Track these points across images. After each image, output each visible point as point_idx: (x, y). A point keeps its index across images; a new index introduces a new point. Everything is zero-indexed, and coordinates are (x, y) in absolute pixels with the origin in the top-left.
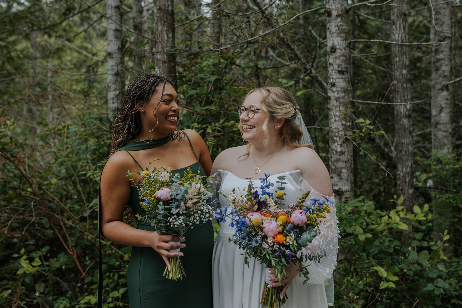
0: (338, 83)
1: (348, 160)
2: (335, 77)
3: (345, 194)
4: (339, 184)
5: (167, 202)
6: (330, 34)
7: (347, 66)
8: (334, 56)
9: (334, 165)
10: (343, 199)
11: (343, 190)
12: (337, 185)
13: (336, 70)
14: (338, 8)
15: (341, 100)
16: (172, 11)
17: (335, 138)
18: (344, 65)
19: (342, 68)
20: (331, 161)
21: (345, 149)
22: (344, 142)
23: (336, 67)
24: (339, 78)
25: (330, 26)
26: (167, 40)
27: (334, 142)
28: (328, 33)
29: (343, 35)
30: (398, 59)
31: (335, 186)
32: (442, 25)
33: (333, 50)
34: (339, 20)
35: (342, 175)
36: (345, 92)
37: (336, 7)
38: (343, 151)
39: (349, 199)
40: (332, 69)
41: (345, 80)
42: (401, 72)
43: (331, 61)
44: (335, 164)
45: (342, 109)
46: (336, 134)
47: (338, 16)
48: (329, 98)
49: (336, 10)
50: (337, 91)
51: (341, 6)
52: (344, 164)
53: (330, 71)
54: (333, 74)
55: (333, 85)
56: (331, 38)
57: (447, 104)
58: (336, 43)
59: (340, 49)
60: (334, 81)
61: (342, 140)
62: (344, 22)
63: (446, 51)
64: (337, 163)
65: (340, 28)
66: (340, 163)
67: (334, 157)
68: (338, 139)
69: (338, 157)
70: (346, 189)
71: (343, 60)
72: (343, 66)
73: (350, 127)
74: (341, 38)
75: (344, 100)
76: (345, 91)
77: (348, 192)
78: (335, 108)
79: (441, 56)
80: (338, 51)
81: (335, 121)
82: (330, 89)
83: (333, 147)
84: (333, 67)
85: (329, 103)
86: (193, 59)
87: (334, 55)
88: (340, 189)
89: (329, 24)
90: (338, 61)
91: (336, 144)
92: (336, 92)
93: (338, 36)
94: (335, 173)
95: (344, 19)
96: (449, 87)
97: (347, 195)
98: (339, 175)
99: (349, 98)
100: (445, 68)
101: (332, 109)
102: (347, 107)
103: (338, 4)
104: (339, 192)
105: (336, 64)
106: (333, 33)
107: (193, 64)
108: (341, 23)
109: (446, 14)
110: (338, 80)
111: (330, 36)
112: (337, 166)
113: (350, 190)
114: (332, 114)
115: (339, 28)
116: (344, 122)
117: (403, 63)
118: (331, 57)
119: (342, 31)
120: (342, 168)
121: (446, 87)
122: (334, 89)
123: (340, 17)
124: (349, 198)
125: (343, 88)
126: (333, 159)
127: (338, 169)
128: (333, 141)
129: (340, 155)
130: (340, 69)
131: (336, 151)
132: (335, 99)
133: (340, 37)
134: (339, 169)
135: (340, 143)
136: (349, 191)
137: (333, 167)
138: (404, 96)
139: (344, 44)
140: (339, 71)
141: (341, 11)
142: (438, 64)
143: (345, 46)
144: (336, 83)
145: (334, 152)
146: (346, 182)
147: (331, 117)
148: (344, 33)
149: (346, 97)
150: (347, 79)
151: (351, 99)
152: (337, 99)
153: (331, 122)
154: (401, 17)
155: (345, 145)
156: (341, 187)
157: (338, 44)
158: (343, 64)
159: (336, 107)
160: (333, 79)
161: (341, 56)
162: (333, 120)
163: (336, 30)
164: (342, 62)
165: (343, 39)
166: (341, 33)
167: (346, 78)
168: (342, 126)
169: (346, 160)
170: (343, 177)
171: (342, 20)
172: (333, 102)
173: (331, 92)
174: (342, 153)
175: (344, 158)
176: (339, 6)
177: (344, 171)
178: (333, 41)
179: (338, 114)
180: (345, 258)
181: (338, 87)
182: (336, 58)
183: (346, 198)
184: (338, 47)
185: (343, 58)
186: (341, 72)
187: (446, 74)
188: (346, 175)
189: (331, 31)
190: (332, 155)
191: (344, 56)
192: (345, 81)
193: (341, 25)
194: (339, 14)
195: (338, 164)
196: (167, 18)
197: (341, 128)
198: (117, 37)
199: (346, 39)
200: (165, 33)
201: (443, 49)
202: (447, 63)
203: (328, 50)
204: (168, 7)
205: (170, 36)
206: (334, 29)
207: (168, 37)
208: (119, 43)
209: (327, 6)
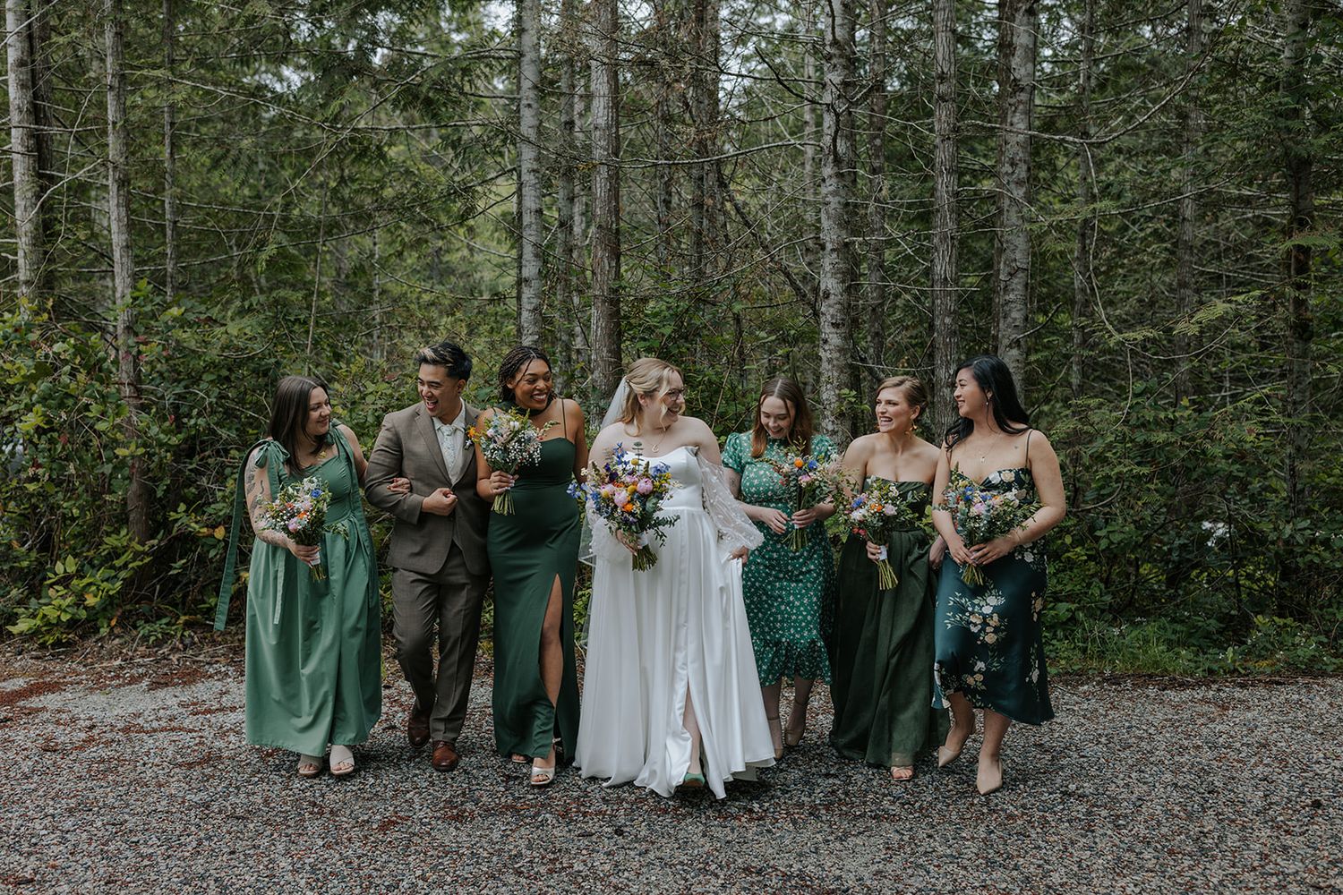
0: (833, 339)
2: (828, 331)
6: (824, 273)
7: (843, 317)
8: (827, 304)
13: (829, 322)
15: (835, 362)
16: (617, 230)
17: (826, 413)
18: (839, 316)
19: (837, 319)
21: (838, 427)
22: (836, 418)
23: (828, 317)
24: (833, 333)
25: (823, 262)
27: (825, 417)
28: (821, 272)
29: (839, 275)
30: (939, 301)
33: (827, 295)
34: (834, 255)
36: (839, 351)
37: (830, 239)
38: (836, 429)
40: (825, 320)
41: (842, 335)
42: (943, 320)
45: (837, 374)
46: (828, 407)
47: (833, 250)
48: (821, 359)
50: (831, 350)
51: (837, 238)
53: (823, 323)
54: (826, 326)
55: (826, 342)
56: (825, 280)
58: (830, 286)
59: (835, 294)
60: (827, 336)
62: (840, 260)
63: (1018, 290)
71: (838, 309)
74: (837, 280)
75: (839, 363)
76: (841, 350)
78: (827, 373)
79: (1011, 296)
80: (833, 297)
82: (821, 347)
83: (824, 425)
84: (826, 318)
85: (820, 366)
87: (827, 302)
89: (822, 260)
90: (831, 310)
91: (827, 420)
92: (829, 352)
93: (833, 277)
95: (841, 255)
96: (1022, 343)
99: (846, 360)
101: (824, 374)
102: (842, 372)
103: (833, 235)
105: (830, 314)
106: (827, 272)
108: (837, 261)
110: (831, 336)
111: (824, 276)
114: (824, 380)
115: (834, 267)
116: (837, 392)
117: (946, 308)
118: (823, 304)
119: (839, 271)
122: (826, 347)
123: (836, 253)
125: (838, 346)
128: (823, 416)
130: (834, 321)
132: (827, 361)
133: (835, 278)
135: (831, 419)
138: (946, 355)
139: (841, 288)
140: (833, 324)
141: (838, 244)
142: (1006, 308)
143: (842, 291)
144: (829, 340)
147: (822, 384)
148: (841, 273)
149: (843, 358)
150: (844, 335)
151: (850, 361)
152: (830, 361)
153: (821, 392)
155: (839, 422)
157: (834, 287)
158: (839, 314)
159: (828, 371)
160: (825, 334)
161: (837, 304)
162: (825, 389)
163: (831, 269)
164: (838, 312)
165: (839, 281)
166: (836, 274)
167: (843, 332)
168: (835, 396)
171: (838, 256)
172: (825, 365)
176: (835, 237)
178: (827, 283)
179: (830, 380)
181: (831, 345)
182: (830, 306)
184: (832, 292)
185: (838, 306)
186: (835, 325)
187: (1017, 324)
189: (824, 269)
191: (840, 303)
192: (840, 338)
193: (836, 264)
194: (833, 247)
196: (609, 240)
197: (834, 399)
198: (536, 256)
199: (843, 282)
200: (606, 261)
201: (1014, 286)
202: (1019, 307)
203: (821, 294)
204: (612, 224)
205: (614, 264)
206: (828, 267)
207: (610, 267)
208: (539, 264)
209: (821, 235)
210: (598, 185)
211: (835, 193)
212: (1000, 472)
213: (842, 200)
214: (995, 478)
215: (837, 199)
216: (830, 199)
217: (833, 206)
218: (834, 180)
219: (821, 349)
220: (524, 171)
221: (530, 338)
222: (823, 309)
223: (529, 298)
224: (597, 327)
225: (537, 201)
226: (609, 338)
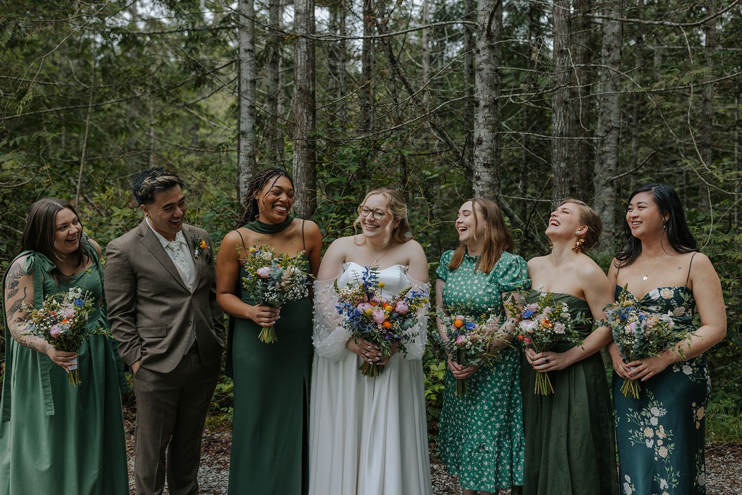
0: (484, 176)
5: (265, 280)
6: (477, 125)
7: (493, 159)
8: (480, 149)
13: (482, 163)
14: (486, 98)
15: (486, 195)
16: (313, 92)
23: (481, 159)
24: (484, 172)
25: (477, 116)
26: (307, 124)
28: (475, 124)
29: (490, 126)
30: (556, 150)
32: (609, 114)
33: (480, 141)
34: (486, 110)
36: (489, 186)
37: (484, 97)
40: (478, 161)
42: (559, 165)
47: (485, 106)
48: (474, 193)
49: (484, 100)
50: (482, 185)
51: (489, 97)
53: (476, 164)
54: (479, 167)
55: (478, 178)
56: (478, 129)
57: (611, 201)
58: (482, 135)
59: (486, 141)
60: (479, 174)
62: (491, 114)
63: (612, 143)
65: (488, 119)
71: (489, 153)
72: (489, 160)
74: (488, 130)
76: (490, 185)
79: (607, 148)
80: (485, 143)
87: (480, 147)
89: (476, 114)
90: (483, 154)
93: (484, 128)
95: (492, 110)
96: (615, 182)
99: (494, 192)
100: (611, 162)
103: (487, 94)
105: (482, 157)
106: (480, 124)
107: (334, 152)
108: (488, 115)
109: (614, 102)
110: (483, 174)
111: (477, 127)
115: (486, 120)
117: (562, 156)
118: (477, 149)
119: (490, 123)
121: (611, 183)
122: (479, 183)
123: (488, 108)
125: (488, 182)
130: (486, 162)
132: (479, 194)
138: (562, 191)
139: (491, 136)
140: (484, 164)
141: (489, 101)
142: (603, 157)
143: (492, 138)
144: (481, 177)
149: (491, 192)
151: (497, 194)
152: (482, 193)
154: (562, 105)
157: (485, 136)
158: (489, 157)
160: (478, 172)
161: (488, 149)
163: (483, 121)
164: (488, 155)
165: (490, 131)
166: (487, 125)
167: (492, 172)
171: (489, 111)
173: (476, 185)
176: (487, 96)
178: (480, 132)
181: (483, 181)
182: (482, 150)
184: (484, 139)
185: (489, 151)
186: (486, 165)
187: (611, 168)
189: (478, 122)
192: (490, 175)
194: (487, 104)
196: (307, 99)
198: (251, 115)
199: (493, 131)
200: (305, 116)
201: (609, 140)
202: (613, 156)
203: (475, 141)
204: (309, 88)
205: (311, 118)
206: (481, 120)
207: (308, 120)
208: (253, 121)
209: (475, 95)
210: (299, 57)
211: (487, 62)
212: (660, 289)
213: (493, 67)
214: (655, 295)
215: (489, 66)
216: (483, 66)
217: (485, 71)
218: (487, 51)
219: (474, 185)
220: (242, 50)
221: (246, 176)
222: (477, 153)
223: (245, 146)
224: (298, 166)
225: (252, 74)
226: (307, 175)
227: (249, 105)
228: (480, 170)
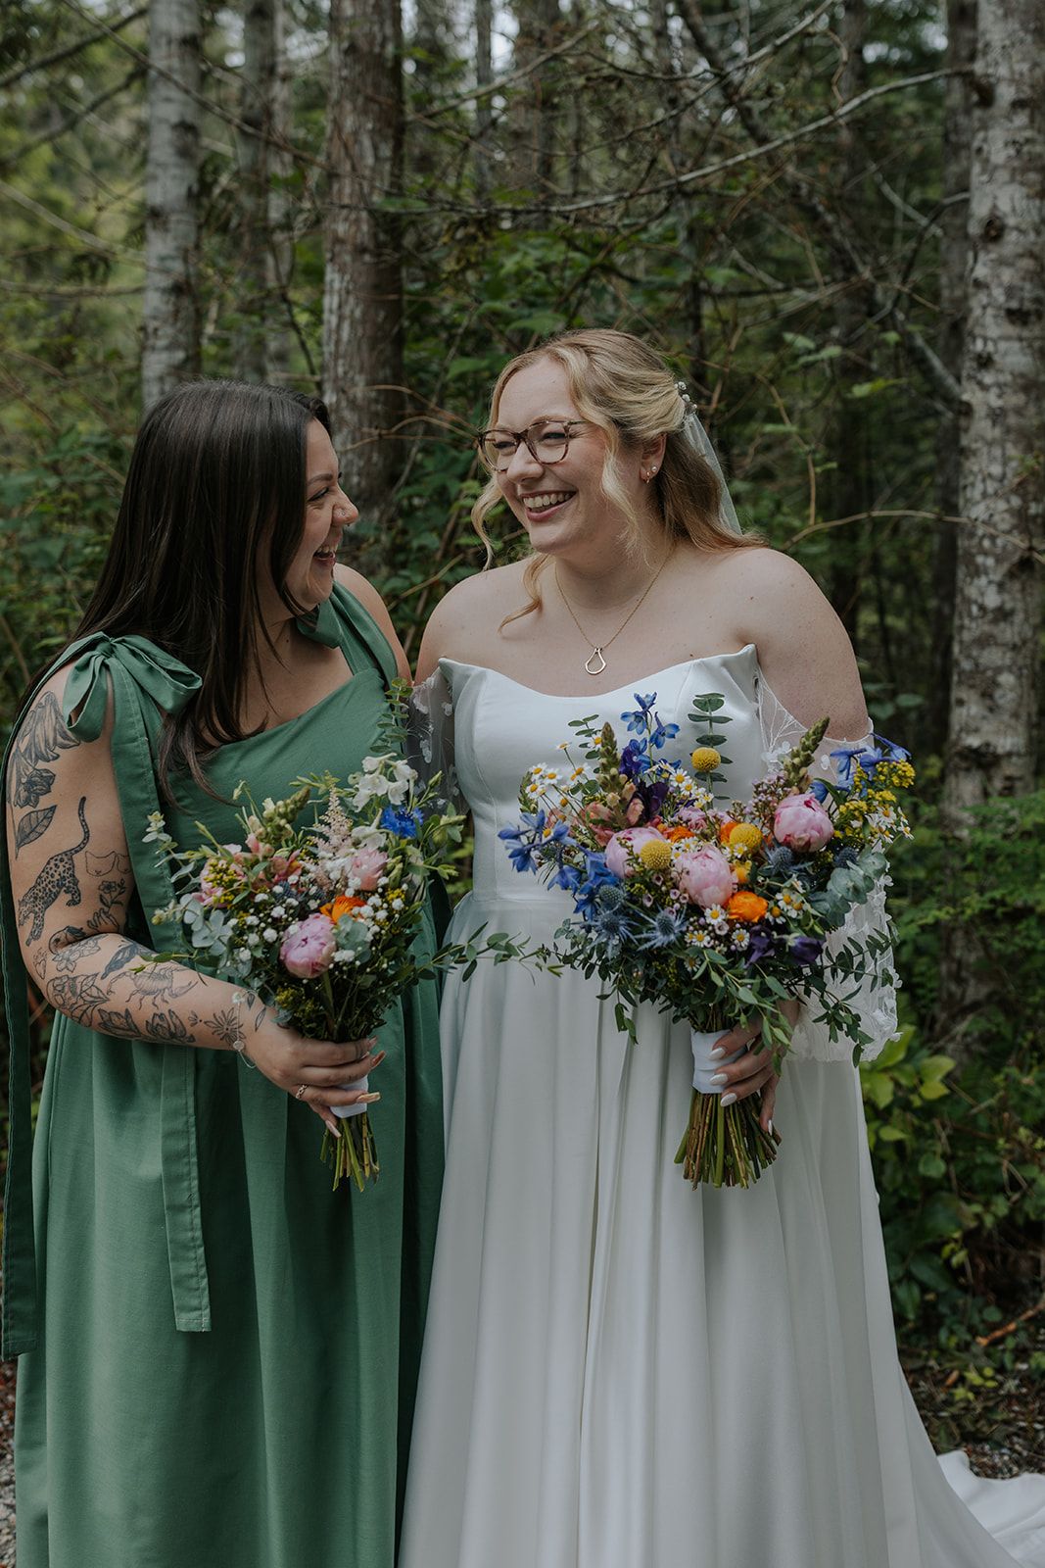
0: (1006, 354)
1: (1024, 642)
2: (993, 332)
3: (1004, 763)
4: (986, 727)
6: (984, 171)
7: (1039, 293)
8: (993, 256)
9: (969, 657)
10: (998, 784)
11: (1000, 751)
12: (977, 730)
13: (999, 308)
14: (1021, 74)
15: (1012, 420)
16: (398, 60)
17: (980, 559)
18: (1029, 291)
19: (1022, 300)
20: (961, 642)
21: (1014, 599)
22: (1011, 575)
23: (999, 295)
24: (1008, 338)
25: (985, 140)
26: (373, 169)
27: (977, 572)
28: (976, 169)
29: (1033, 176)
31: (968, 732)
33: (994, 230)
35: (998, 694)
37: (1012, 72)
38: (1008, 606)
39: (1018, 785)
40: (985, 300)
41: (1030, 346)
43: (981, 271)
44: (975, 653)
45: (1012, 451)
46: (986, 543)
47: (1018, 105)
48: (966, 410)
49: (1012, 81)
50: (999, 385)
51: (1031, 70)
52: (1009, 655)
53: (977, 312)
54: (989, 320)
55: (985, 362)
56: (988, 188)
58: (1004, 206)
59: (1018, 229)
60: (990, 347)
61: (1005, 567)
62: (1039, 131)
64: (983, 648)
65: (1026, 149)
66: (994, 649)
67: (971, 628)
68: (990, 562)
69: (986, 628)
70: (1008, 747)
71: (1027, 271)
72: (1027, 295)
73: (1039, 520)
74: (1025, 190)
75: (1023, 421)
76: (1028, 386)
77: (1014, 759)
78: (985, 450)
80: (1011, 237)
81: (985, 495)
82: (970, 377)
83: (972, 592)
84: (990, 295)
85: (966, 430)
86: (473, 238)
87: (995, 252)
88: (988, 745)
89: (981, 135)
90: (1007, 275)
91: (983, 581)
92: (994, 391)
93: (1012, 180)
94: (972, 687)
95: (1038, 118)
97: (1010, 769)
98: (987, 695)
99: (1040, 413)
101: (974, 453)
103: (1023, 60)
104: (984, 755)
105: (1000, 285)
106: (996, 167)
107: (473, 259)
108: (1028, 134)
110: (1003, 346)
111: (985, 178)
112: (982, 661)
113: (1023, 750)
114: (975, 468)
115: (1018, 152)
116: (1016, 501)
118: (982, 257)
119: (1032, 163)
120: (999, 670)
122: (988, 378)
123: (1027, 112)
124: (1020, 779)
125: (1022, 375)
126: (966, 636)
127: (984, 672)
128: (972, 568)
129: (995, 621)
130: (1014, 305)
131: (982, 608)
132: (988, 416)
133: (1022, 184)
134: (989, 673)
135: (997, 577)
136: (1019, 755)
137: (967, 665)
139: (1034, 212)
140: (1010, 313)
141: (1032, 87)
143: (1037, 219)
144: (996, 358)
145: (975, 609)
146: (1013, 722)
147: (971, 479)
148: (1036, 170)
149: (1032, 410)
150: (1037, 344)
152: (996, 416)
153: (967, 501)
155: (1016, 586)
156: (993, 739)
157: (1014, 210)
158: (1028, 286)
159: (990, 444)
160: (985, 340)
161: (1021, 256)
162: (976, 494)
163: (1009, 157)
164: (1024, 279)
165: (1032, 192)
166: (1024, 170)
167: (1036, 338)
168: (1007, 516)
169: (1017, 640)
170: (1001, 702)
171: (1032, 120)
172: (982, 426)
173: (976, 388)
174: (1002, 615)
175: (1008, 633)
176: (1025, 67)
177: (1007, 679)
178: (995, 198)
179: (996, 469)
180: (990, 997)
181: (1001, 371)
182: (1002, 262)
183: (1009, 778)
184: (1011, 221)
185: (1027, 263)
186: (1016, 316)
188: (1011, 696)
189: (987, 161)
190: (966, 622)
191: (1032, 255)
192: (1028, 351)
193: (1028, 141)
194: (1022, 96)
195: (986, 653)
196: (376, 86)
197: (1004, 522)
198: (184, 153)
200: (367, 142)
203: (974, 229)
204: (383, 45)
205: (386, 151)
206: (999, 153)
207: (377, 158)
208: (190, 176)
209: (978, 67)
219: (969, 385)
223: (162, 259)
224: (341, 318)
225: (186, 16)
226: (372, 348)
227: (175, 119)
228: (991, 331)
